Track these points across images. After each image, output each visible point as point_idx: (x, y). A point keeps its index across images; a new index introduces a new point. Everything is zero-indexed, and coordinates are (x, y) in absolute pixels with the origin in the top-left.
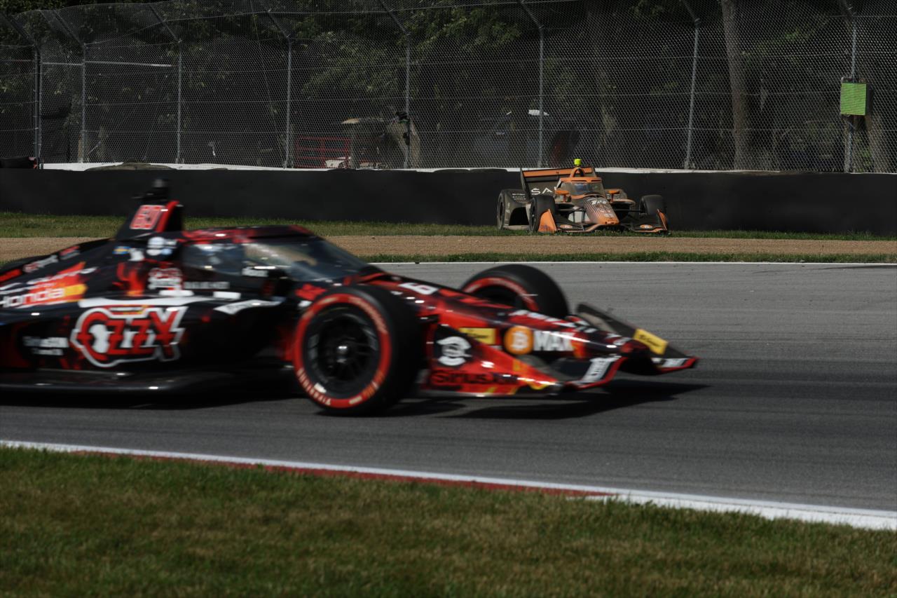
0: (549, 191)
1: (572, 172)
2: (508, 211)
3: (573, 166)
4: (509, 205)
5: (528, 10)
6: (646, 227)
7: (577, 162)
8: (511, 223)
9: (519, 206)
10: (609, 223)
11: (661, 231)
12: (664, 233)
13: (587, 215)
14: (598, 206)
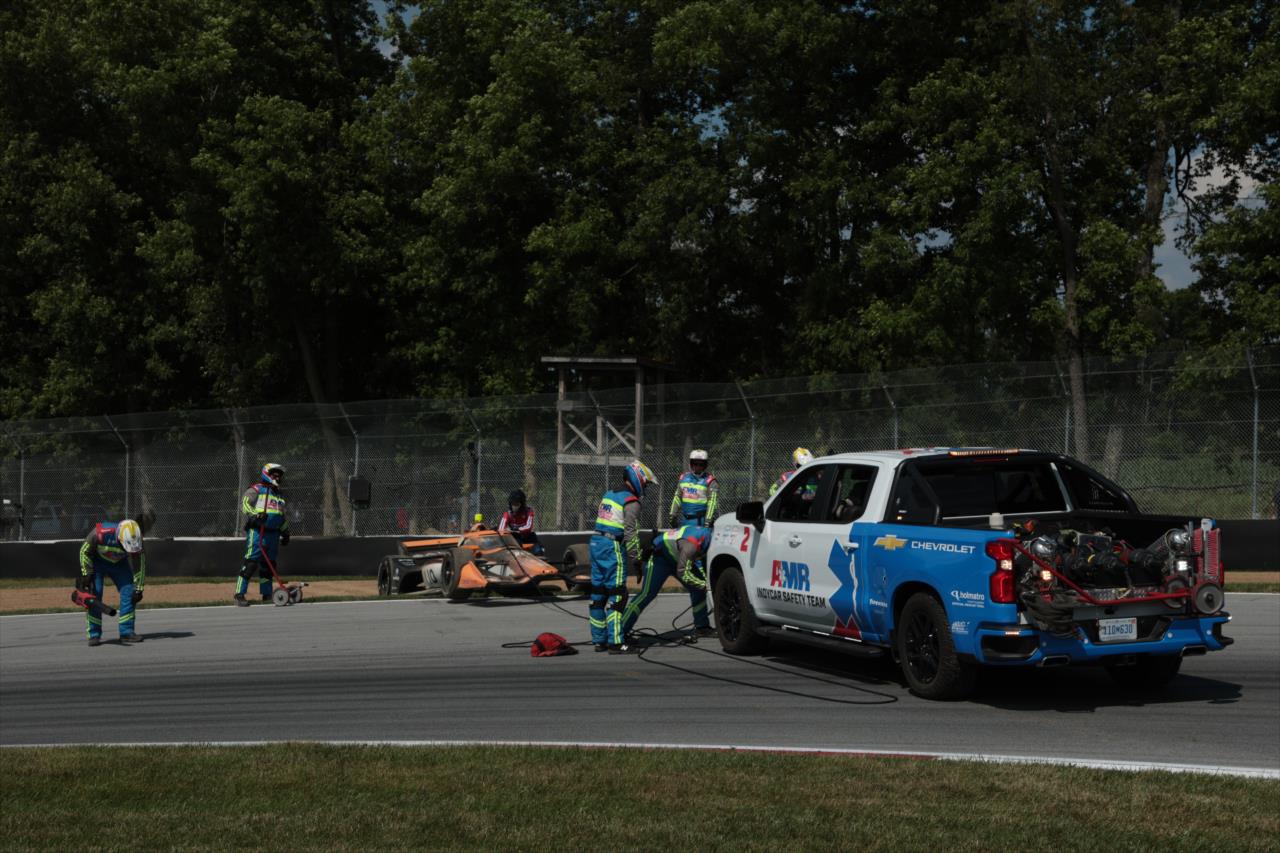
5: (119, 435)
13: (512, 568)
14: (523, 557)
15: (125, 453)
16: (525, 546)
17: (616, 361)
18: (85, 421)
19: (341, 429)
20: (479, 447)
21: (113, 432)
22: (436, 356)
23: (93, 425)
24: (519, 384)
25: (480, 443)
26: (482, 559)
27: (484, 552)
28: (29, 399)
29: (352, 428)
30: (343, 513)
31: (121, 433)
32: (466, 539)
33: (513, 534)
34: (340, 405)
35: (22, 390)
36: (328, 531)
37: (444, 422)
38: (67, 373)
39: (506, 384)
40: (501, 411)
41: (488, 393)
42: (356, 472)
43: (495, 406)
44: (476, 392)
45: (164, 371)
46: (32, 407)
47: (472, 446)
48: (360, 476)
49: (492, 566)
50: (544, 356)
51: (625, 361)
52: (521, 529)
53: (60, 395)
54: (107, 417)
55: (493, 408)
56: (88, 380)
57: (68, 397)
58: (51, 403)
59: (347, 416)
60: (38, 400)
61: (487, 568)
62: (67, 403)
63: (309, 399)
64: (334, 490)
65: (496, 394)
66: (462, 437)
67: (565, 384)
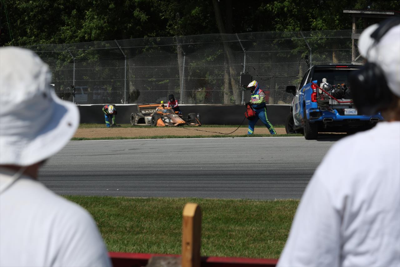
0: (148, 112)
1: (160, 105)
2: (137, 119)
3: (160, 103)
4: (137, 117)
5: (122, 50)
6: (193, 124)
7: (162, 102)
8: (138, 123)
9: (141, 117)
10: (182, 123)
11: (198, 126)
12: (200, 126)
13: (172, 120)
14: (176, 117)
15: (124, 60)
16: (176, 112)
17: (383, 13)
18: (103, 43)
19: (235, 48)
20: (311, 58)
21: (119, 48)
22: (286, 9)
23: (106, 45)
24: (330, 24)
25: (311, 56)
26: (163, 116)
27: (164, 114)
28: (75, 32)
29: (242, 47)
30: (234, 92)
31: (122, 49)
32: (158, 109)
33: (173, 108)
34: (236, 34)
35: (71, 27)
36: (226, 101)
37: (290, 44)
38: (94, 18)
39: (324, 24)
40: (321, 39)
41: (314, 29)
42: (244, 71)
43: (318, 36)
44: (307, 28)
45: (144, 17)
46: (77, 37)
47: (307, 57)
48: (247, 73)
49: (166, 119)
50: (345, 10)
51: (388, 13)
52: (175, 106)
53: (91, 30)
54: (115, 41)
55: (316, 37)
56: (105, 22)
57: (95, 31)
58: (86, 34)
59: (240, 40)
60: (80, 33)
61: (165, 120)
62: (95, 34)
63: (217, 31)
64: (230, 80)
65: (318, 29)
66: (300, 52)
67: (356, 24)
